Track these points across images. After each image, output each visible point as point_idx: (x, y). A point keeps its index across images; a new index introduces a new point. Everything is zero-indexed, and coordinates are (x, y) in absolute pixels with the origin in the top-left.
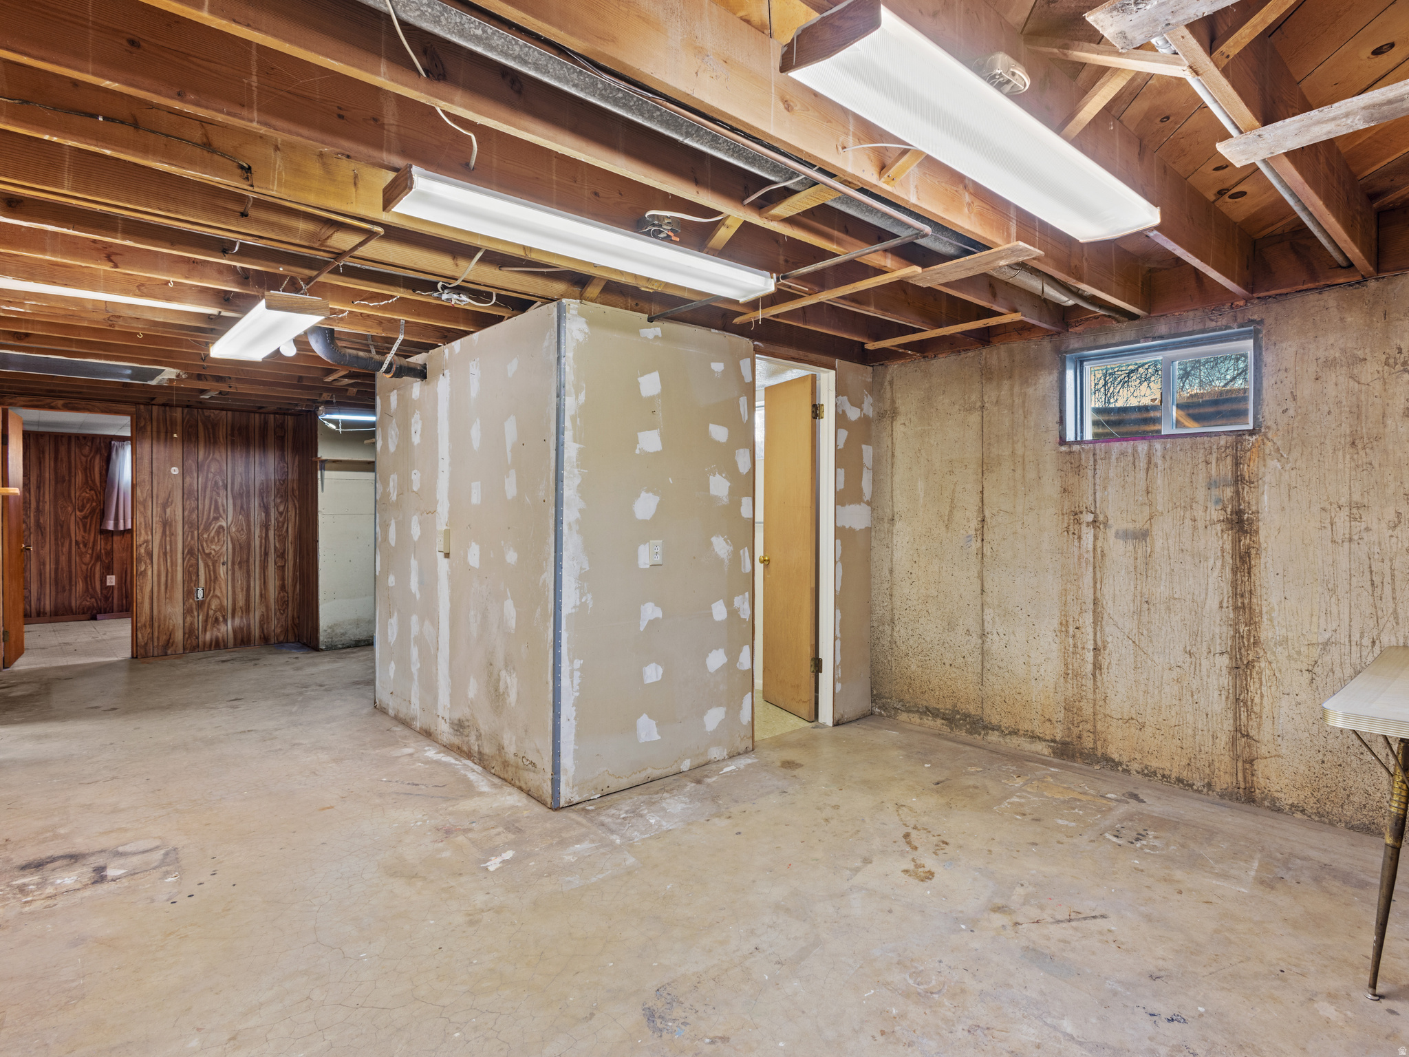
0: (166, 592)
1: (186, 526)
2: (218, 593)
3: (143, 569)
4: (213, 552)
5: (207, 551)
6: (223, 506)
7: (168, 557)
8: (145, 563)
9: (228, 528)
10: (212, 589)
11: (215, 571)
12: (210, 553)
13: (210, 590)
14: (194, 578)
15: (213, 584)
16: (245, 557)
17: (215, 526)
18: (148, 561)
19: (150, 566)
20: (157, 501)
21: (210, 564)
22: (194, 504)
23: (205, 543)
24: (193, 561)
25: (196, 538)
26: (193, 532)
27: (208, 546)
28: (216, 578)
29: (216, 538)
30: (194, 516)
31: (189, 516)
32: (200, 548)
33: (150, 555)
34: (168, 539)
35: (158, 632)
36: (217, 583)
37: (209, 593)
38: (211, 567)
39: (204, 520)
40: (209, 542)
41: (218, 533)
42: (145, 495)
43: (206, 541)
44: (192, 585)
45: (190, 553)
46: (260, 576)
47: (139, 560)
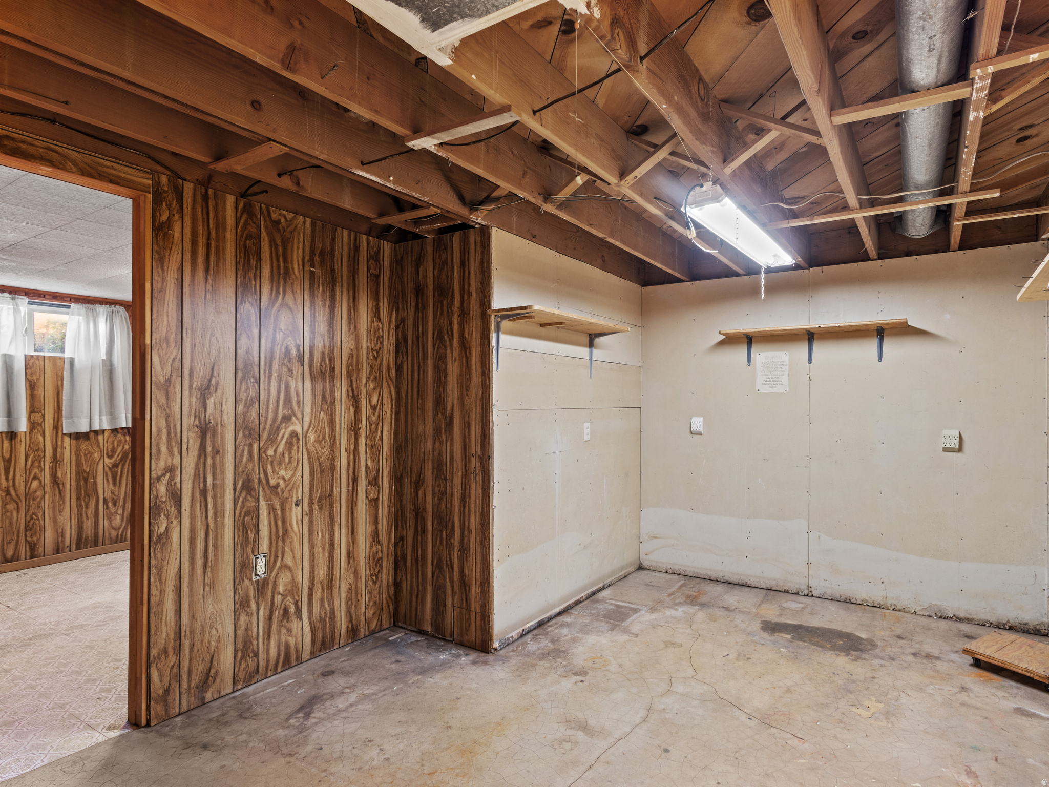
0: (205, 573)
1: (241, 435)
2: (288, 560)
3: (162, 529)
4: (281, 482)
5: (273, 482)
6: (297, 394)
7: (210, 499)
8: (167, 516)
9: (305, 436)
10: (280, 555)
11: (284, 520)
12: (278, 485)
13: (276, 557)
14: (251, 537)
15: (280, 544)
16: (327, 487)
17: (285, 433)
18: (173, 511)
19: (175, 522)
20: (191, 381)
21: (278, 507)
22: (253, 393)
23: (269, 467)
24: (251, 503)
25: (256, 458)
26: (251, 445)
27: (274, 471)
28: (286, 531)
29: (286, 456)
30: (253, 414)
31: (245, 414)
32: (262, 476)
33: (176, 497)
34: (209, 461)
35: (190, 660)
36: (288, 543)
37: (275, 561)
38: (279, 513)
39: (269, 422)
40: (275, 463)
41: (289, 445)
42: (168, 369)
43: (272, 463)
44: (249, 550)
45: (247, 487)
46: (348, 521)
47: (155, 510)
